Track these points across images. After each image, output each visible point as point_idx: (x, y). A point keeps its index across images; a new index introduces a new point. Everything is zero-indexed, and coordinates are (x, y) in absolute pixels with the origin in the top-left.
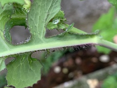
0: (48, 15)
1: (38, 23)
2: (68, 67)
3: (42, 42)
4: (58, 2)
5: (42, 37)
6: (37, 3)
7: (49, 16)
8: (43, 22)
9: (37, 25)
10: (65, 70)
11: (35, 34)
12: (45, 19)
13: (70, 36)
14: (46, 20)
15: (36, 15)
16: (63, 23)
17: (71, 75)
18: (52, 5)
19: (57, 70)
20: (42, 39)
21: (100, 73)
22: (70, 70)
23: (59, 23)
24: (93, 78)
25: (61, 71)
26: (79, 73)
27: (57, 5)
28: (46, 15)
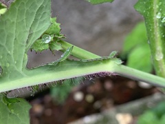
0: (30, 35)
1: (13, 49)
2: (93, 94)
3: (22, 76)
4: (46, 14)
5: (21, 68)
6: (8, 20)
7: (33, 36)
8: (22, 46)
9: (11, 53)
10: (90, 98)
11: (8, 65)
12: (25, 41)
13: (68, 64)
14: (27, 42)
15: (8, 37)
16: (59, 42)
17: (97, 105)
18: (36, 20)
19: (79, 96)
20: (22, 72)
21: (136, 105)
22: (97, 98)
23: (51, 42)
24: (124, 112)
25: (84, 99)
26: (109, 102)
27: (44, 19)
28: (27, 35)
